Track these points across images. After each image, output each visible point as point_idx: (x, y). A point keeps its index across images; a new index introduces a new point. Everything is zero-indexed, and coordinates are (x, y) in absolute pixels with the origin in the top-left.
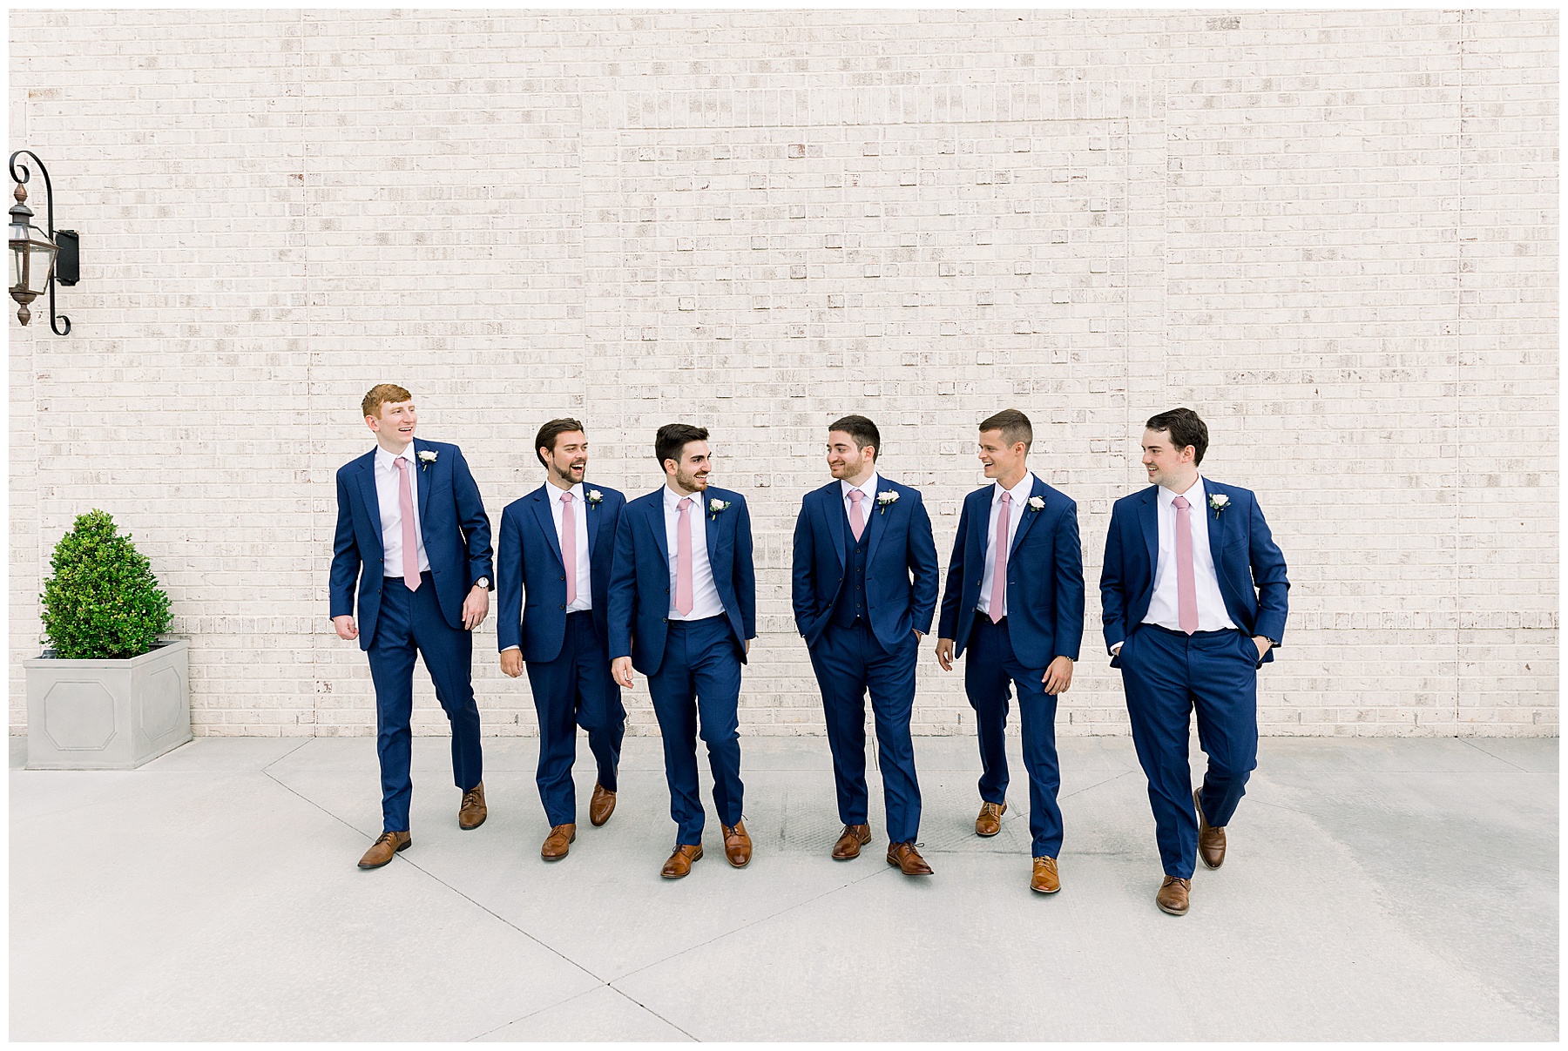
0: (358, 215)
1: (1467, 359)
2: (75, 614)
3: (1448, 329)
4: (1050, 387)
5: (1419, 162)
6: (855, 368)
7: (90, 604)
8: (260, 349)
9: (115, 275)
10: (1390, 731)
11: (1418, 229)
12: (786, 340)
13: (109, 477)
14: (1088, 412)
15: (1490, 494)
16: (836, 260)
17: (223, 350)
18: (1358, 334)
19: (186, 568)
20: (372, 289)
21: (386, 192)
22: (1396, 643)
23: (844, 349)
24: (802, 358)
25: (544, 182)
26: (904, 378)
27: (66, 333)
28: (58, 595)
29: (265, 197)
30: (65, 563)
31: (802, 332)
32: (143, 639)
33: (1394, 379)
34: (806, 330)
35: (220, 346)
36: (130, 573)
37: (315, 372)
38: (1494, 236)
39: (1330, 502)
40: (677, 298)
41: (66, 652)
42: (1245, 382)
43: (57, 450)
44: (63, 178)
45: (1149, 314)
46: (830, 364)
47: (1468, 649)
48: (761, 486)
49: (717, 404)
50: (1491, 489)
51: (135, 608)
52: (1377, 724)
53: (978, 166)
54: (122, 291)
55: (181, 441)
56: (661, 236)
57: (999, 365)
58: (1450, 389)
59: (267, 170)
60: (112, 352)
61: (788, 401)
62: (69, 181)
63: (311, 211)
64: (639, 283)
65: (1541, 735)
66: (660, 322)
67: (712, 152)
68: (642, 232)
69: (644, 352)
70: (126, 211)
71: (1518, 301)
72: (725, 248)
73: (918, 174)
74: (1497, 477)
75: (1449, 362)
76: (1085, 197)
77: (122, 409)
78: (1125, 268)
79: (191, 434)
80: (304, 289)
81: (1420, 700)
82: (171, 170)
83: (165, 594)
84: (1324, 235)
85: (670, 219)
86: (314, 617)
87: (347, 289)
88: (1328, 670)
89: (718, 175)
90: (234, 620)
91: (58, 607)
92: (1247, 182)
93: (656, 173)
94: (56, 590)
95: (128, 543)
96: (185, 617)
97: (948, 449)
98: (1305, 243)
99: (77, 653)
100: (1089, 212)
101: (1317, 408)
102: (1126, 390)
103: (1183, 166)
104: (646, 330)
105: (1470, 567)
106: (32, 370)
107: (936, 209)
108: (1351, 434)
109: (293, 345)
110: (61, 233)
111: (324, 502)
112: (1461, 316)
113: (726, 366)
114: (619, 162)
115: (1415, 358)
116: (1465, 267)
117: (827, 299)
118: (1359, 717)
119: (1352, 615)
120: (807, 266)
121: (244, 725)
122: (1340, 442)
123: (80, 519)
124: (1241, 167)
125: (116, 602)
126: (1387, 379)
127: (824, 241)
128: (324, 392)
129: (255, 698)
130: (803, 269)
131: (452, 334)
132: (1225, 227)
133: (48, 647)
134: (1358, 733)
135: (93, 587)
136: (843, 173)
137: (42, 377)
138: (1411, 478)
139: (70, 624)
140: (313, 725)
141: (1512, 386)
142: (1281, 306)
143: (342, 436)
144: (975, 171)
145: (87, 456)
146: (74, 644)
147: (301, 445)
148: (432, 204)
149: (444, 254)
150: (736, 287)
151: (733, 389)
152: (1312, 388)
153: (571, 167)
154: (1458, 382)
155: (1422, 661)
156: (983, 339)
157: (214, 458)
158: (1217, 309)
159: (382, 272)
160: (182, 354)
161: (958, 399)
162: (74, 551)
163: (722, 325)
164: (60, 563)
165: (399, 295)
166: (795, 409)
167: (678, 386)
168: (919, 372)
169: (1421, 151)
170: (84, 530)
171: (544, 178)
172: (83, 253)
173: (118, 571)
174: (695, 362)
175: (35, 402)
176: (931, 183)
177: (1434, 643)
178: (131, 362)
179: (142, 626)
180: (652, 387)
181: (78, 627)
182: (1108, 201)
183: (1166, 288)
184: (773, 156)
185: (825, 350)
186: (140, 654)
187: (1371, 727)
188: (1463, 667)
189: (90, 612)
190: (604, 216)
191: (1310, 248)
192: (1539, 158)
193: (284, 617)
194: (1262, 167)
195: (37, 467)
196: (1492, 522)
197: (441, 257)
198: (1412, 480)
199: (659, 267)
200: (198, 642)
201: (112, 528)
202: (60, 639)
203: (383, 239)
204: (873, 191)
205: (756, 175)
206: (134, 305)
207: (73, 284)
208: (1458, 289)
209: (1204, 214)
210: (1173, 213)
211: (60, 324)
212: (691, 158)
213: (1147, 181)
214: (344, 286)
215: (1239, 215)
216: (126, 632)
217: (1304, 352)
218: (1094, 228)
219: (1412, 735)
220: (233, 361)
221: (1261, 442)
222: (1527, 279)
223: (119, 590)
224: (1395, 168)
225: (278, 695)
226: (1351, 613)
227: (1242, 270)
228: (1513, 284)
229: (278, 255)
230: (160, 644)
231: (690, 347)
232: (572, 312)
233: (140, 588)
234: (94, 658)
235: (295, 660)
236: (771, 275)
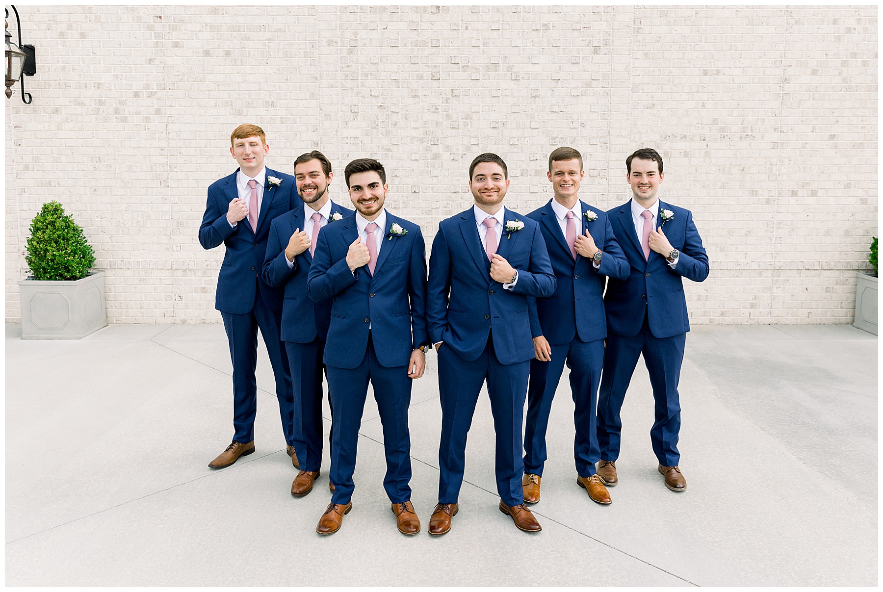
0: (193, 39)
1: (784, 129)
2: (45, 256)
3: (775, 113)
4: (568, 141)
5: (764, 24)
6: (466, 129)
7: (53, 252)
8: (139, 113)
9: (56, 71)
10: (736, 321)
11: (762, 60)
12: (429, 113)
13: (56, 183)
14: (588, 155)
15: (793, 200)
16: (456, 70)
17: (119, 113)
18: (729, 115)
19: (101, 233)
20: (201, 81)
21: (208, 27)
22: (742, 277)
23: (460, 119)
24: (437, 123)
25: (296, 23)
26: (491, 135)
27: (29, 103)
28: (36, 246)
29: (140, 28)
30: (38, 229)
31: (437, 109)
32: (82, 271)
33: (747, 139)
34: (439, 108)
35: (116, 111)
36: (74, 235)
37: (171, 126)
38: (801, 64)
39: (711, 204)
40: (370, 89)
41: (41, 277)
42: (671, 140)
43: (26, 168)
44: (25, 14)
45: (621, 102)
46: (452, 127)
47: (777, 279)
48: (415, 192)
49: (391, 148)
50: (793, 198)
51: (77, 254)
52: (730, 318)
53: (533, 20)
54: (61, 80)
55: (96, 164)
56: (361, 54)
57: (542, 129)
58: (775, 145)
59: (141, 13)
60: (56, 114)
61: (429, 147)
62: (28, 17)
63: (167, 37)
64: (349, 81)
65: (811, 323)
66: (360, 102)
67: (389, 9)
68: (351, 52)
69: (352, 118)
70: (62, 35)
71: (812, 99)
72: (396, 62)
73: (501, 24)
74: (797, 191)
75: (775, 131)
76: (590, 39)
77: (63, 145)
78: (610, 77)
79: (102, 159)
80: (163, 80)
81: (753, 306)
82: (87, 11)
83: (92, 247)
84: (714, 62)
85: (366, 45)
86: (172, 260)
87: (187, 81)
88: (707, 291)
89: (393, 21)
90: (128, 261)
91: (36, 253)
92: (675, 32)
93: (358, 20)
94: (35, 243)
95: (71, 219)
96: (101, 260)
97: (514, 173)
98: (704, 66)
99: (47, 277)
100: (591, 47)
101: (707, 154)
102: (609, 143)
103: (642, 23)
104: (353, 107)
105: (781, 238)
106: (10, 123)
107: (510, 43)
108: (724, 168)
109: (158, 112)
110: (25, 46)
111: (176, 198)
112: (782, 107)
113: (396, 127)
114: (338, 13)
115: (758, 128)
116: (786, 80)
117: (451, 91)
118: (722, 314)
119: (720, 262)
120: (440, 73)
121: (135, 318)
122: (718, 172)
123: (45, 206)
124: (672, 24)
125: (67, 250)
126: (743, 140)
127: (450, 59)
128: (175, 138)
129: (141, 303)
130: (438, 74)
131: (246, 107)
132: (663, 56)
133: (30, 274)
134: (721, 322)
135: (55, 242)
136: (460, 22)
137: (16, 127)
138: (753, 192)
139: (43, 262)
140: (173, 318)
141: (806, 144)
142: (690, 99)
143: (186, 162)
144: (531, 23)
145: (44, 171)
146: (45, 273)
147: (163, 167)
148: (234, 34)
149: (241, 62)
150: (402, 84)
151: (400, 139)
152: (705, 143)
153: (312, 15)
154: (779, 142)
155: (754, 286)
156: (534, 114)
157: (115, 173)
158: (657, 100)
159: (207, 72)
160: (95, 116)
161: (520, 147)
162: (42, 223)
163: (394, 104)
164: (37, 229)
165: (216, 85)
166: (433, 151)
167: (370, 137)
168: (500, 132)
169: (766, 18)
170: (48, 211)
171: (296, 21)
172: (38, 57)
173: (67, 234)
174: (379, 124)
175: (13, 141)
176: (508, 29)
177: (761, 277)
178: (67, 119)
179: (81, 264)
180: (356, 138)
181: (48, 263)
182: (602, 41)
183: (631, 89)
184: (422, 12)
185: (449, 119)
186: (81, 278)
187: (727, 319)
188: (775, 289)
189: (54, 255)
190: (330, 43)
191: (707, 69)
192: (826, 23)
193: (156, 260)
194: (683, 25)
195: (15, 177)
196: (792, 215)
197: (240, 64)
198: (754, 193)
199: (360, 72)
200: (108, 273)
201: (62, 211)
202: (36, 270)
203: (207, 53)
204: (477, 32)
205: (413, 22)
206: (68, 88)
207: (33, 75)
208: (782, 92)
209: (652, 50)
210: (636, 48)
211: (27, 98)
212: (378, 12)
213: (622, 30)
214: (186, 79)
215: (670, 50)
216: (73, 267)
217: (701, 124)
218: (594, 56)
219: (747, 323)
220: (124, 120)
221: (677, 172)
222: (816, 87)
223: (68, 244)
224: (753, 27)
225: (154, 302)
226: (720, 261)
227: (671, 80)
228: (810, 90)
229: (148, 61)
230: (89, 274)
231: (377, 116)
232: (312, 96)
233: (78, 243)
234: (56, 280)
235: (162, 283)
236: (421, 77)
